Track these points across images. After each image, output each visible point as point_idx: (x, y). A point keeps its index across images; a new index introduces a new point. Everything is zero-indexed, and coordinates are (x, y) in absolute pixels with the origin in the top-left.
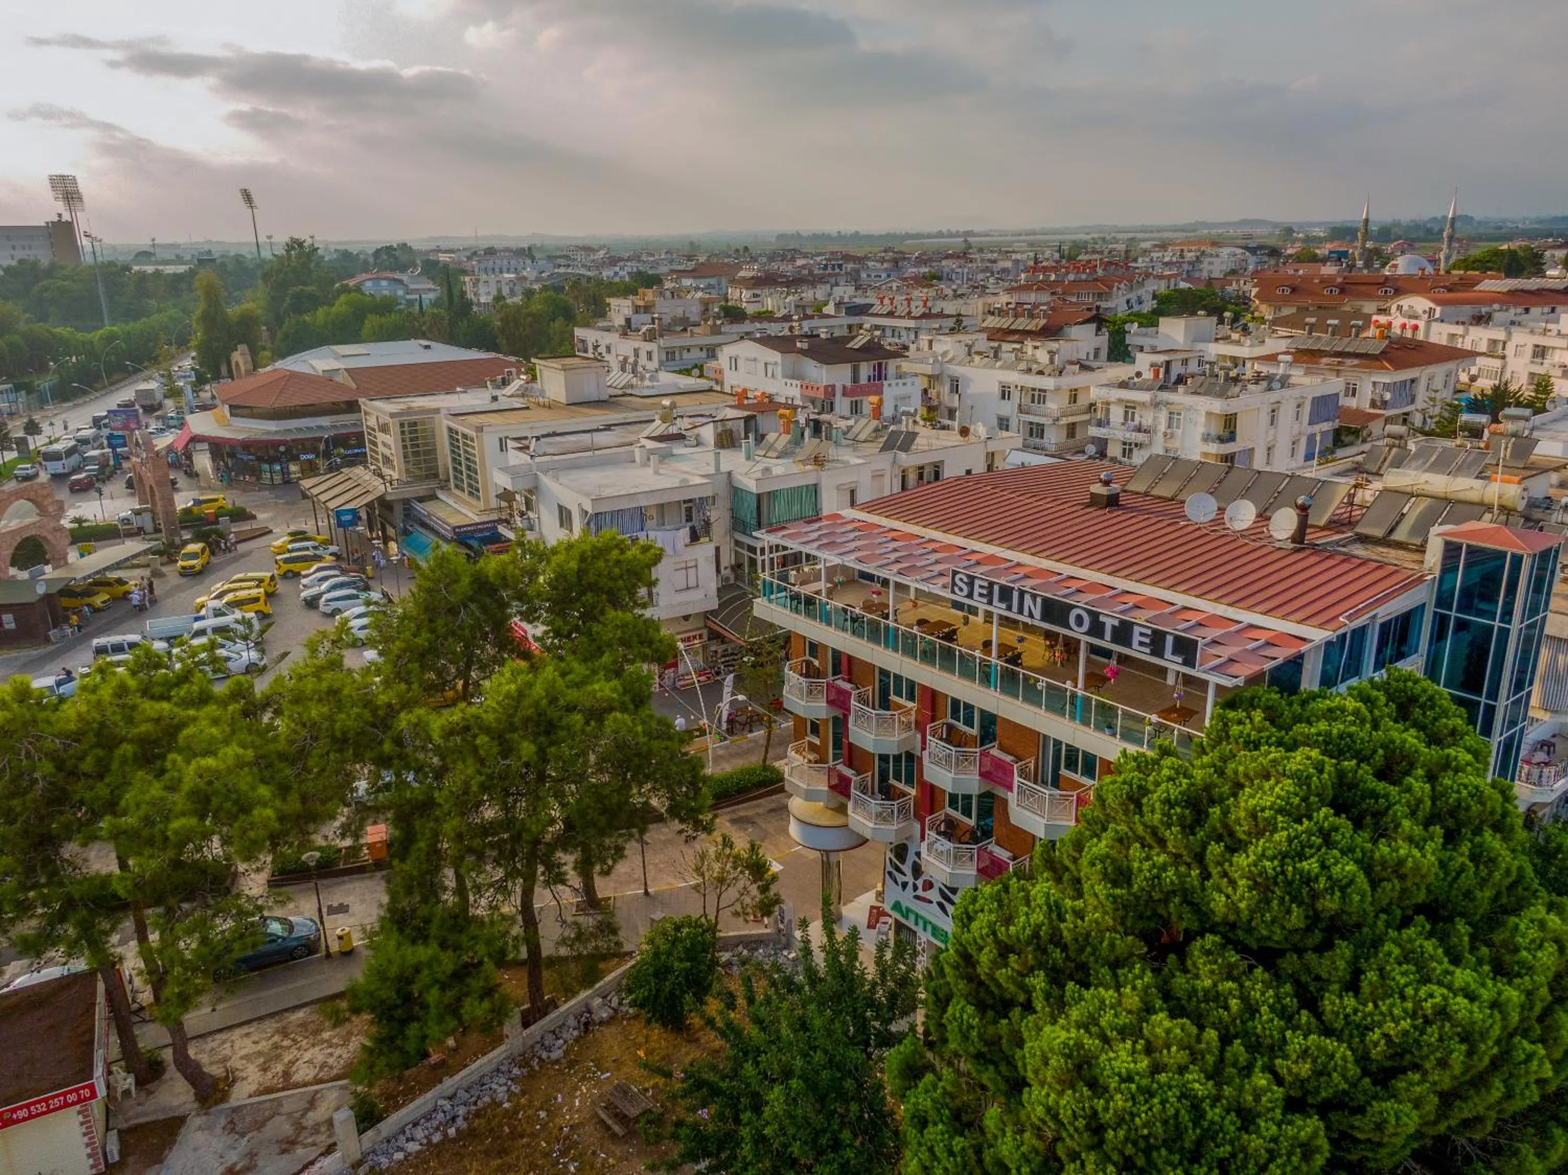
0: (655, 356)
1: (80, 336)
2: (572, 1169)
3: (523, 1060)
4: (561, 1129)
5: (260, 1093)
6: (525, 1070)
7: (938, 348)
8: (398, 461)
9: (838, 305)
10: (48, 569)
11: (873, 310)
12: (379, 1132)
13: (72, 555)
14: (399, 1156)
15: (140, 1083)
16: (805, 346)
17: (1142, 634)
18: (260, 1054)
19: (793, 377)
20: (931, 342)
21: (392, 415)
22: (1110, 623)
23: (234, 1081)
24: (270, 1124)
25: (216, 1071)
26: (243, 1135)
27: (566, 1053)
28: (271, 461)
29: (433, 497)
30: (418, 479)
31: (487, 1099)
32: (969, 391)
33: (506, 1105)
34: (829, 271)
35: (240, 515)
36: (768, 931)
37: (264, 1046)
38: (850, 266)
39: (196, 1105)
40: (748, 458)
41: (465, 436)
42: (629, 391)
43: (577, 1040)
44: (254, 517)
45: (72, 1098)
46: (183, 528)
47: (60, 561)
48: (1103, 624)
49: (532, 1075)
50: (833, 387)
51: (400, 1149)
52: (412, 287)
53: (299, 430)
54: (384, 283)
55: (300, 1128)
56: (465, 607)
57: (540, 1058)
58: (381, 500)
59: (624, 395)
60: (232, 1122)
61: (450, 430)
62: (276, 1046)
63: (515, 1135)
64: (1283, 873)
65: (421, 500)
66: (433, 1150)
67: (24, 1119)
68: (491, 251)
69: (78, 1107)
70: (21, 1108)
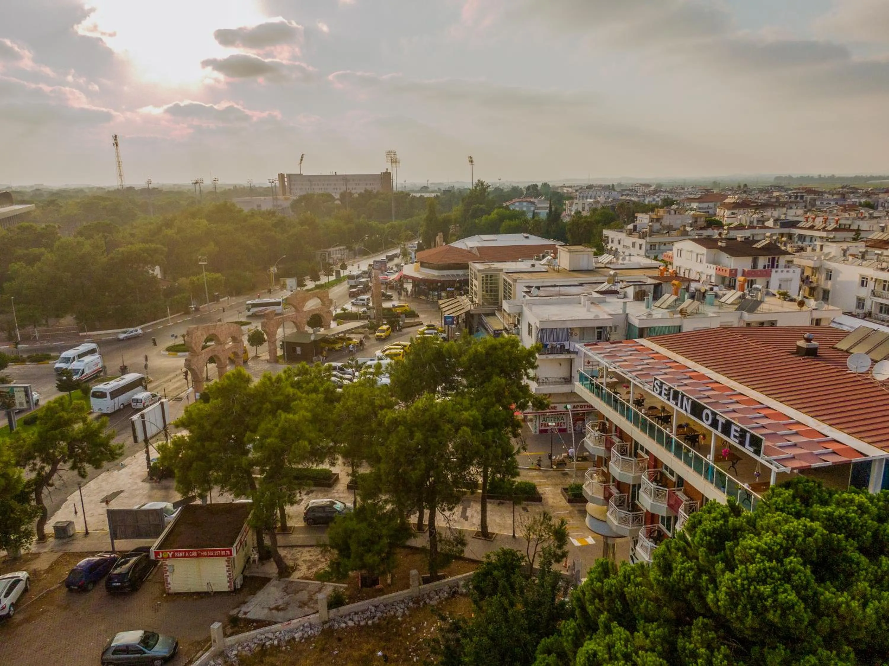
0: (643, 247)
1: (380, 226)
2: (415, 659)
3: (416, 601)
4: (419, 639)
5: (302, 578)
6: (415, 606)
7: (826, 250)
8: (480, 293)
9: (776, 221)
10: (322, 329)
11: (800, 225)
12: (338, 612)
13: (333, 325)
14: (343, 625)
15: (261, 559)
16: (724, 245)
17: (736, 431)
18: (310, 561)
19: (714, 263)
20: (822, 246)
21: (479, 271)
22: (721, 421)
23: (295, 570)
24: (300, 593)
25: (290, 563)
26: (288, 594)
27: (439, 603)
28: (434, 290)
29: (493, 314)
30: (490, 304)
31: (392, 613)
32: (838, 279)
33: (399, 619)
34: (793, 199)
35: (412, 314)
36: (567, 573)
37: (313, 558)
38: (809, 197)
39: (277, 575)
40: (647, 307)
41: (509, 284)
42: (608, 266)
43: (446, 599)
44: (418, 316)
45: (223, 553)
46: (384, 318)
47: (327, 327)
48: (718, 421)
49: (418, 608)
50: (736, 270)
51: (346, 623)
52: (538, 206)
53: (448, 275)
54: (525, 204)
55: (311, 599)
56: (430, 364)
57: (425, 602)
58: (467, 313)
59: (605, 267)
60: (287, 587)
61: (504, 280)
62: (318, 560)
63: (397, 634)
64: (748, 589)
65: (488, 315)
66: (359, 628)
67: (205, 556)
68: (590, 187)
69: (226, 558)
70: (204, 551)
